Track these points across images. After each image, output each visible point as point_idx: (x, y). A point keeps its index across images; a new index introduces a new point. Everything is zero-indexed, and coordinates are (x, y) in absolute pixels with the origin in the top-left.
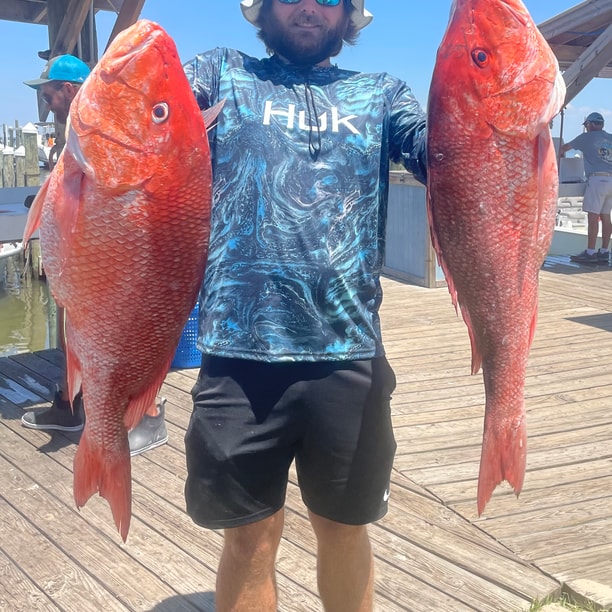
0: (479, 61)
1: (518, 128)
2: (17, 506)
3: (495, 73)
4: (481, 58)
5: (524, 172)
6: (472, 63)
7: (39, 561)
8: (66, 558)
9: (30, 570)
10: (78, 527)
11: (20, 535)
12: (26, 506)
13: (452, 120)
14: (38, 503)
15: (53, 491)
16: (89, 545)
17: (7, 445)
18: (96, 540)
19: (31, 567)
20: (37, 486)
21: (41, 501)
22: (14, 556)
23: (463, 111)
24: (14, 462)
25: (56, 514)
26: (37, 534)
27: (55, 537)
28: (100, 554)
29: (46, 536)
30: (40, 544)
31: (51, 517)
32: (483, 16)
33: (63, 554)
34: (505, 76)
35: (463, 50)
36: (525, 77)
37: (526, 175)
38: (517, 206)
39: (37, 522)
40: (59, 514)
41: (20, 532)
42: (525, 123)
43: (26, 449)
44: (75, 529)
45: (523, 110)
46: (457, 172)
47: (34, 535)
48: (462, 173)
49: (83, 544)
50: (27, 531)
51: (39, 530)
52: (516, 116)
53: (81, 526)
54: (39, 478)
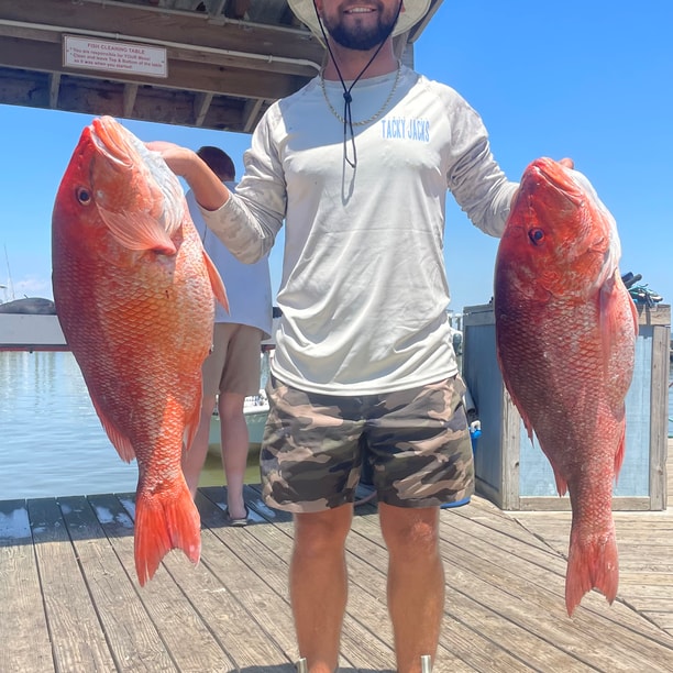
0: (534, 239)
1: (573, 293)
2: (196, 604)
3: (551, 249)
4: (538, 236)
5: (586, 323)
6: (529, 242)
7: (194, 653)
8: (224, 655)
9: (181, 660)
10: (248, 629)
11: (187, 629)
12: (205, 605)
13: (512, 288)
14: (217, 604)
15: (238, 597)
16: (253, 647)
17: (212, 553)
18: (261, 644)
19: (184, 657)
20: (224, 590)
21: (221, 602)
22: (171, 646)
23: (522, 280)
24: (212, 568)
25: (232, 615)
26: (203, 630)
27: (220, 634)
28: (260, 657)
29: (212, 632)
30: (202, 639)
31: (226, 617)
32: (539, 200)
33: (221, 651)
34: (559, 251)
35: (521, 231)
36: (579, 251)
37: (589, 325)
38: (584, 352)
39: (209, 620)
40: (235, 615)
41: (188, 626)
42: (579, 288)
43: (228, 559)
44: (245, 631)
45: (577, 278)
46: (519, 329)
47: (200, 631)
48: (524, 329)
49: (247, 645)
50: (195, 626)
51: (208, 627)
52: (570, 283)
53: (252, 629)
54: (230, 583)
